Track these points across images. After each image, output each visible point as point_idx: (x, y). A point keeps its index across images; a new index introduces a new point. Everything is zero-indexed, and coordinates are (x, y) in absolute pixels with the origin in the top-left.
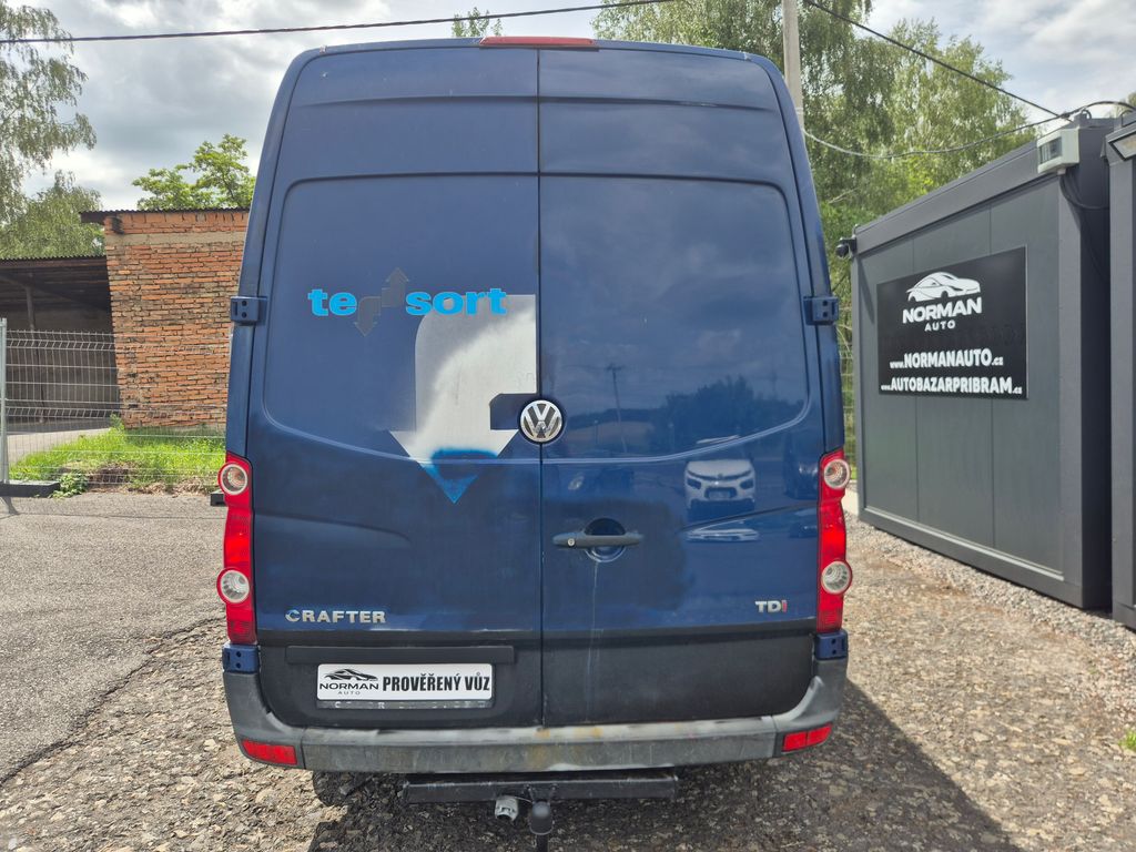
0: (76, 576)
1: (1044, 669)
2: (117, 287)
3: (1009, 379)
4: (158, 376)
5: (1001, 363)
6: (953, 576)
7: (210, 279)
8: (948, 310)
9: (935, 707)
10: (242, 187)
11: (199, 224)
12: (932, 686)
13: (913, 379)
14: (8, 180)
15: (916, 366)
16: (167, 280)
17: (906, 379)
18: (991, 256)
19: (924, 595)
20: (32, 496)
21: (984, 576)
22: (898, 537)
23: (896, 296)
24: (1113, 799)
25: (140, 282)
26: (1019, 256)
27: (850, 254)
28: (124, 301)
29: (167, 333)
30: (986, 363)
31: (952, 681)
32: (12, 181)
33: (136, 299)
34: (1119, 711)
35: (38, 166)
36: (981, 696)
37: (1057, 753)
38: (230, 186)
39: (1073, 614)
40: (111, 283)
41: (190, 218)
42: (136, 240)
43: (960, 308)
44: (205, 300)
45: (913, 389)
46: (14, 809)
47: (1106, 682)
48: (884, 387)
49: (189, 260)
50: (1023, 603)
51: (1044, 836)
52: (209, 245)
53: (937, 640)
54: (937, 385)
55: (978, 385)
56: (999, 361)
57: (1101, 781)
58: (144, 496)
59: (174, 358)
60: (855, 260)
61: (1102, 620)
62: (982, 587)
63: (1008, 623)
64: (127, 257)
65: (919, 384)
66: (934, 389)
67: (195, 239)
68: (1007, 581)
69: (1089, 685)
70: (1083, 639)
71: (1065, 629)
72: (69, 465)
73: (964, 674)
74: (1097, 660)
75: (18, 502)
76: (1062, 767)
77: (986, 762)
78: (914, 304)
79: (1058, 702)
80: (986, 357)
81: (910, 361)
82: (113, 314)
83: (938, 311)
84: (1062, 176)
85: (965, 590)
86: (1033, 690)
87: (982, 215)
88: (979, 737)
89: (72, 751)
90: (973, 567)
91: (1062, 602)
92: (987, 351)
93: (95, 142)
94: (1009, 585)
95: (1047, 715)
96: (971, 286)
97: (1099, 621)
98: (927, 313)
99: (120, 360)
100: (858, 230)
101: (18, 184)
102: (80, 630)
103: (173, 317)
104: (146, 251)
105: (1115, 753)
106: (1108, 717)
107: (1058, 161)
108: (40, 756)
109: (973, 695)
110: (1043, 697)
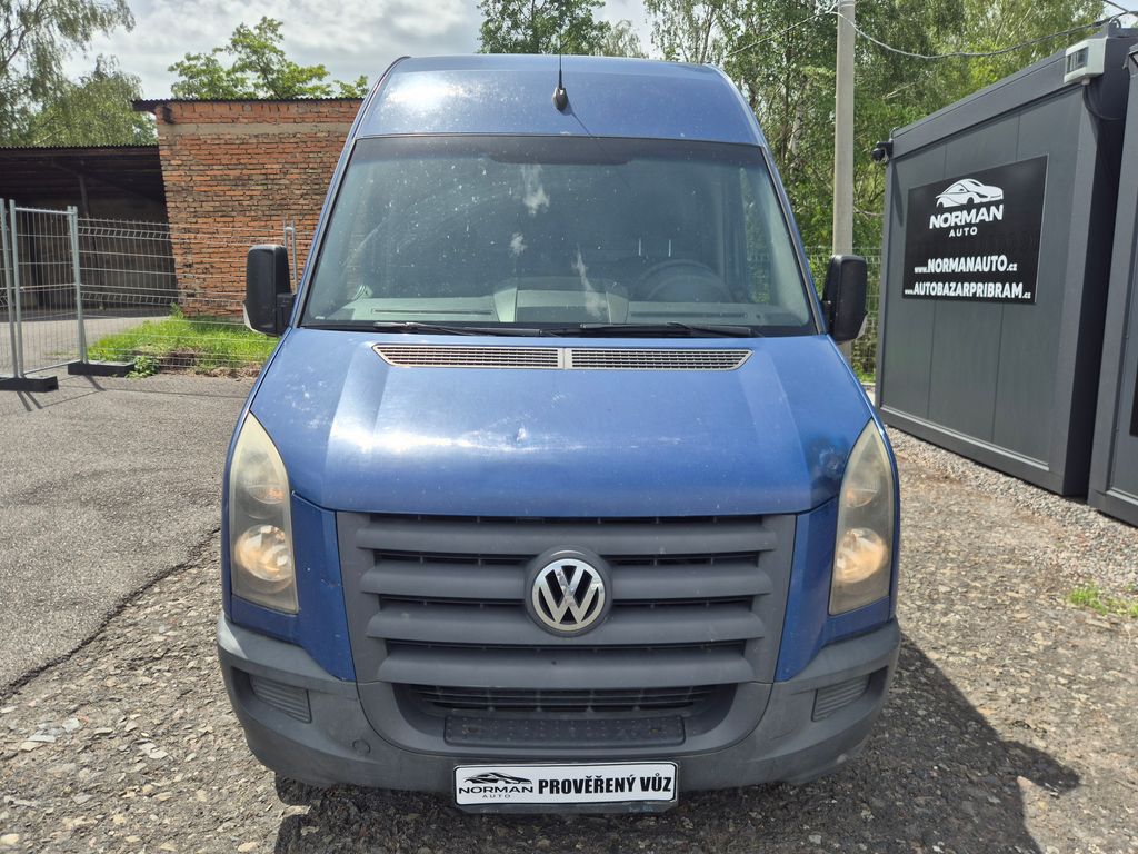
0: (166, 444)
1: (1015, 542)
2: (170, 177)
3: (1021, 285)
4: (212, 267)
5: (1015, 269)
6: (953, 468)
7: (258, 172)
8: (972, 217)
9: (910, 566)
10: (278, 71)
11: (247, 114)
12: (912, 551)
13: (934, 284)
14: (50, 63)
15: (938, 271)
16: (217, 171)
17: (928, 284)
18: (1017, 164)
19: (922, 483)
20: (111, 375)
21: (981, 468)
22: (908, 434)
23: (925, 201)
24: (1045, 636)
25: (192, 173)
26: (1041, 163)
27: (886, 159)
28: (178, 192)
29: (220, 225)
30: (1001, 269)
31: (930, 549)
32: (53, 63)
33: (188, 190)
34: (1072, 576)
35: (79, 49)
36: (952, 560)
37: (1007, 603)
38: (266, 70)
39: (1053, 500)
40: (164, 173)
41: (237, 108)
42: (187, 129)
43: (983, 215)
44: (255, 193)
45: (933, 293)
46: (157, 607)
47: (1069, 554)
48: (907, 292)
49: (237, 152)
50: (1011, 491)
51: (979, 656)
52: (256, 136)
53: (926, 517)
54: (955, 290)
55: (993, 290)
56: (1013, 267)
57: (1039, 623)
58: (211, 379)
59: (227, 250)
60: (890, 165)
61: (1078, 506)
62: (977, 477)
63: (993, 507)
64: (178, 147)
65: (939, 289)
66: (952, 294)
67: (242, 130)
68: (1000, 472)
69: (1052, 556)
70: (1058, 521)
71: (1044, 513)
72: (141, 348)
73: (943, 544)
74: (1065, 538)
75: (102, 380)
76: (1009, 612)
77: (944, 606)
78: (942, 210)
79: (1020, 567)
80: (1002, 264)
81: (933, 266)
82: (168, 205)
83: (964, 217)
84: (1086, 86)
85: (962, 480)
86: (1000, 557)
87: (1012, 122)
88: (942, 589)
89: (194, 571)
90: (972, 460)
91: (1044, 489)
92: (1003, 257)
93: (134, 23)
94: (1001, 475)
95: (1010, 576)
96: (995, 193)
97: (1075, 506)
98: (953, 219)
99: (177, 250)
100: (896, 133)
101: (60, 68)
102: (180, 485)
103: (224, 208)
104: (197, 142)
105: (1059, 604)
106: (1062, 579)
107: (1083, 71)
108: (168, 573)
109: (946, 559)
110: (1008, 563)
